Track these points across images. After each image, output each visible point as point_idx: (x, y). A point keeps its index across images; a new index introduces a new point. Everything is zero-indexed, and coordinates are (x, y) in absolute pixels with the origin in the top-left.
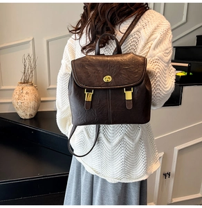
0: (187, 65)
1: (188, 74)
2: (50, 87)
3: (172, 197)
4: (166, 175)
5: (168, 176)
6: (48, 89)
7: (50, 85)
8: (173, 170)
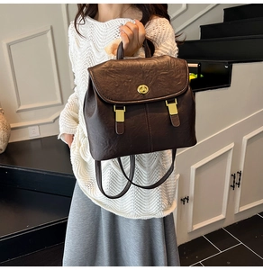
0: (196, 65)
1: (199, 76)
2: (21, 108)
3: (193, 224)
4: (184, 200)
5: (186, 201)
6: (18, 112)
7: (19, 105)
8: (191, 194)
